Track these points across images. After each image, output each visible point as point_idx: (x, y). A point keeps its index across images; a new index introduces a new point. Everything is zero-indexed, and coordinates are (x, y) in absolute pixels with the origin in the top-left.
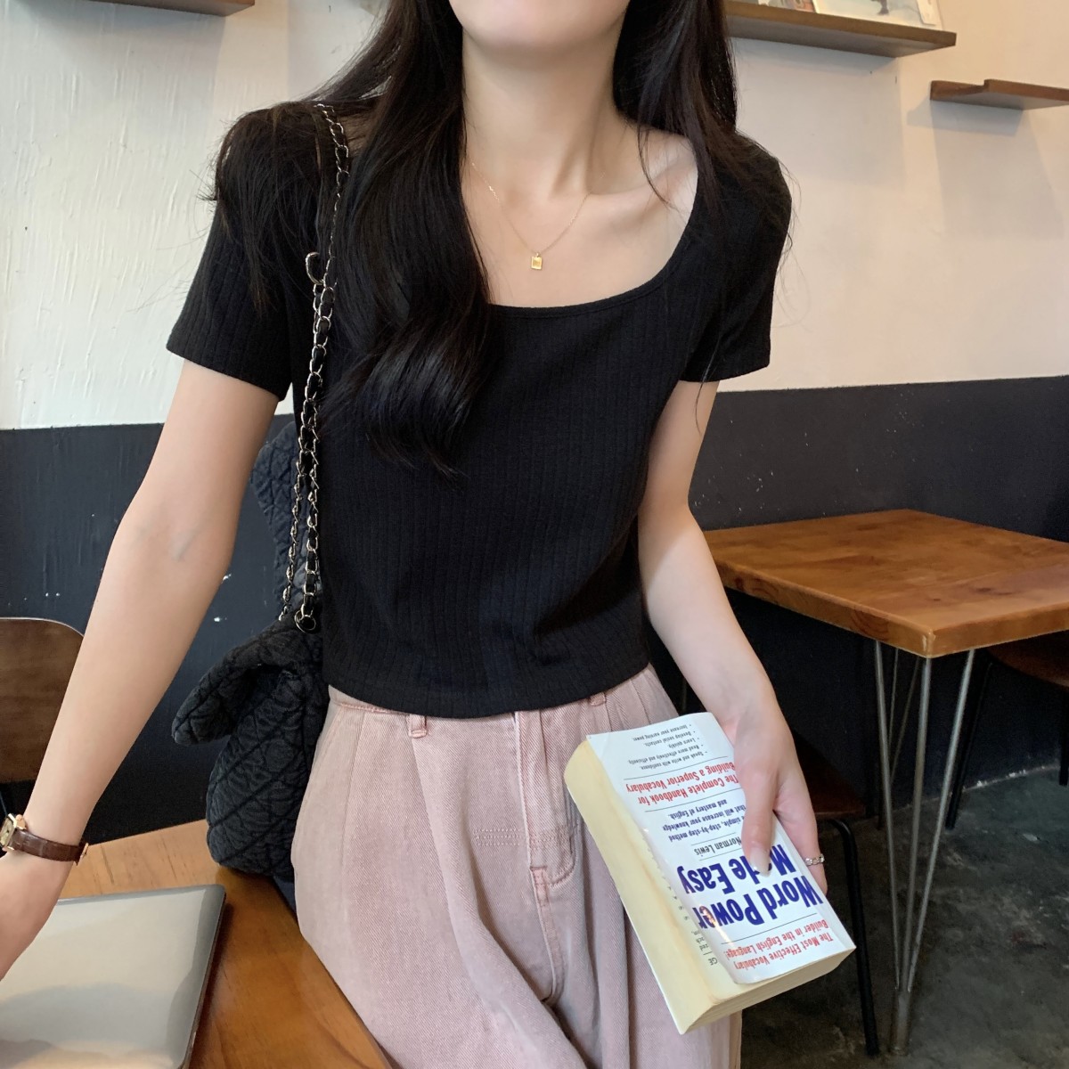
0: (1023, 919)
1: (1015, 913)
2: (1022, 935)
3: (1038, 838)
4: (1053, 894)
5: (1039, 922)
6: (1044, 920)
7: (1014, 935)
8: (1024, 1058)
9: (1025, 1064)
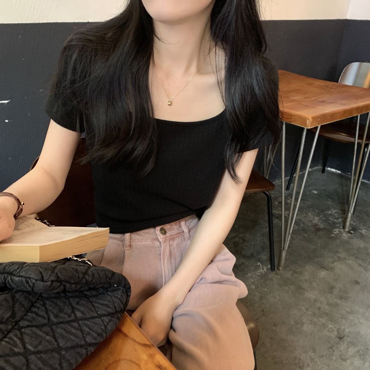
0: (316, 220)
1: (313, 218)
2: (316, 225)
3: (318, 192)
4: (325, 211)
5: (321, 221)
6: (323, 220)
7: (314, 226)
8: (323, 267)
9: (323, 269)
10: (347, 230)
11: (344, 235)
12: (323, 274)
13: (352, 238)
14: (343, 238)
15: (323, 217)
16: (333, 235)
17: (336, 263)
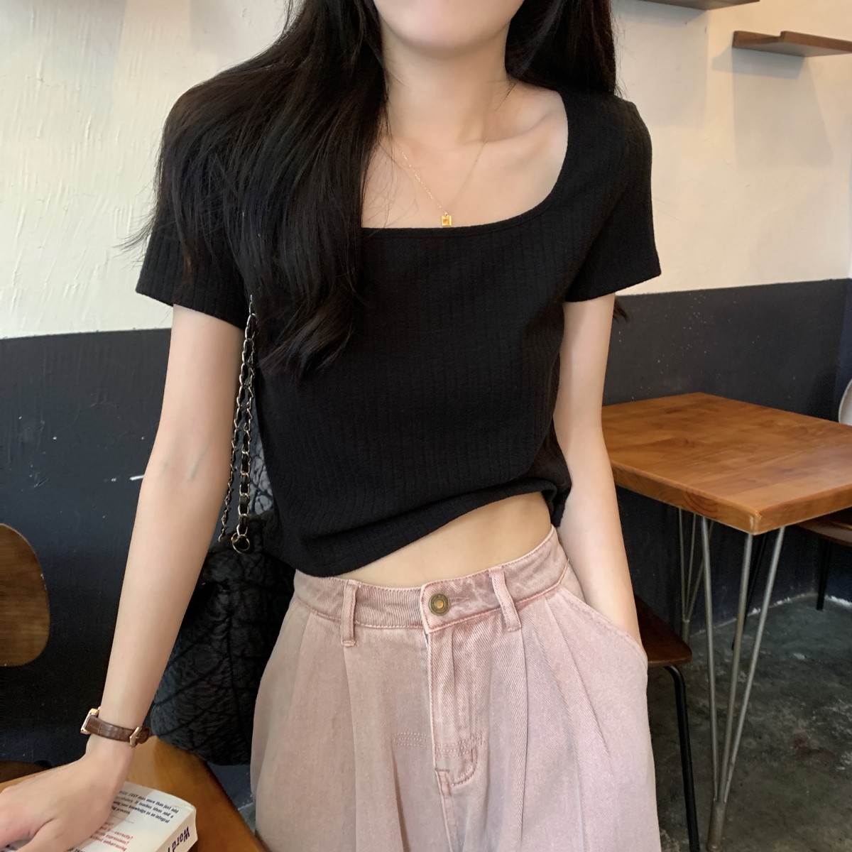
0: (801, 727)
1: (794, 722)
2: (801, 741)
3: (806, 657)
4: (823, 705)
5: (814, 730)
6: (818, 728)
7: (796, 741)
15: (817, 720)
16: (843, 768)
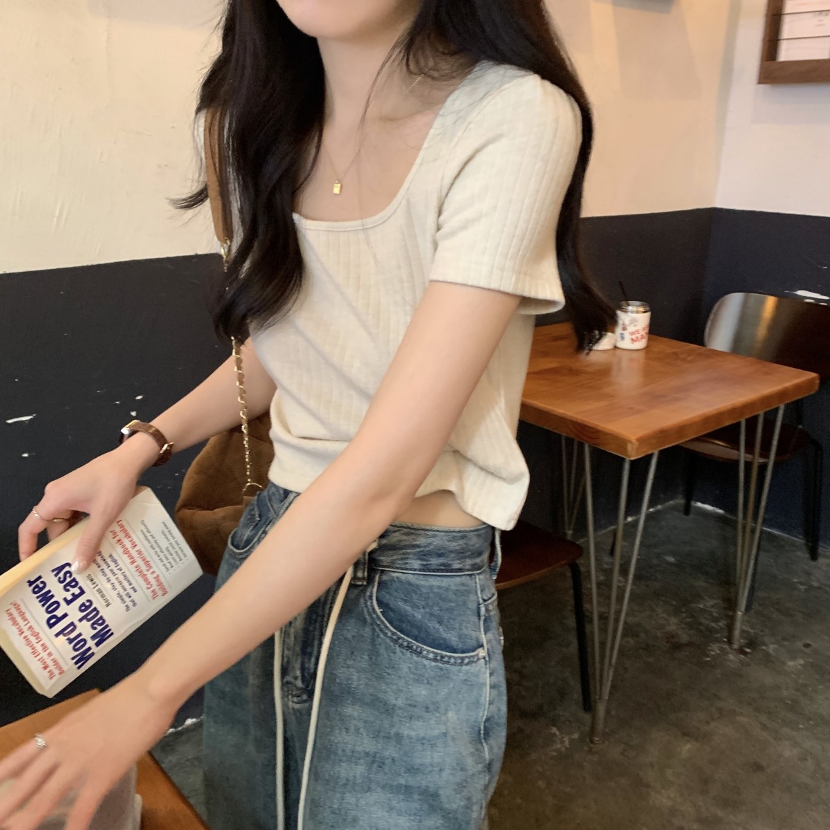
0: (673, 624)
1: (667, 620)
2: (673, 637)
3: (675, 559)
4: (691, 602)
5: (683, 626)
6: (687, 624)
7: (667, 638)
8: (687, 734)
9: (687, 738)
10: (736, 646)
11: (731, 657)
12: (686, 748)
13: (749, 665)
14: (729, 664)
15: (686, 617)
16: (708, 659)
17: (713, 724)
